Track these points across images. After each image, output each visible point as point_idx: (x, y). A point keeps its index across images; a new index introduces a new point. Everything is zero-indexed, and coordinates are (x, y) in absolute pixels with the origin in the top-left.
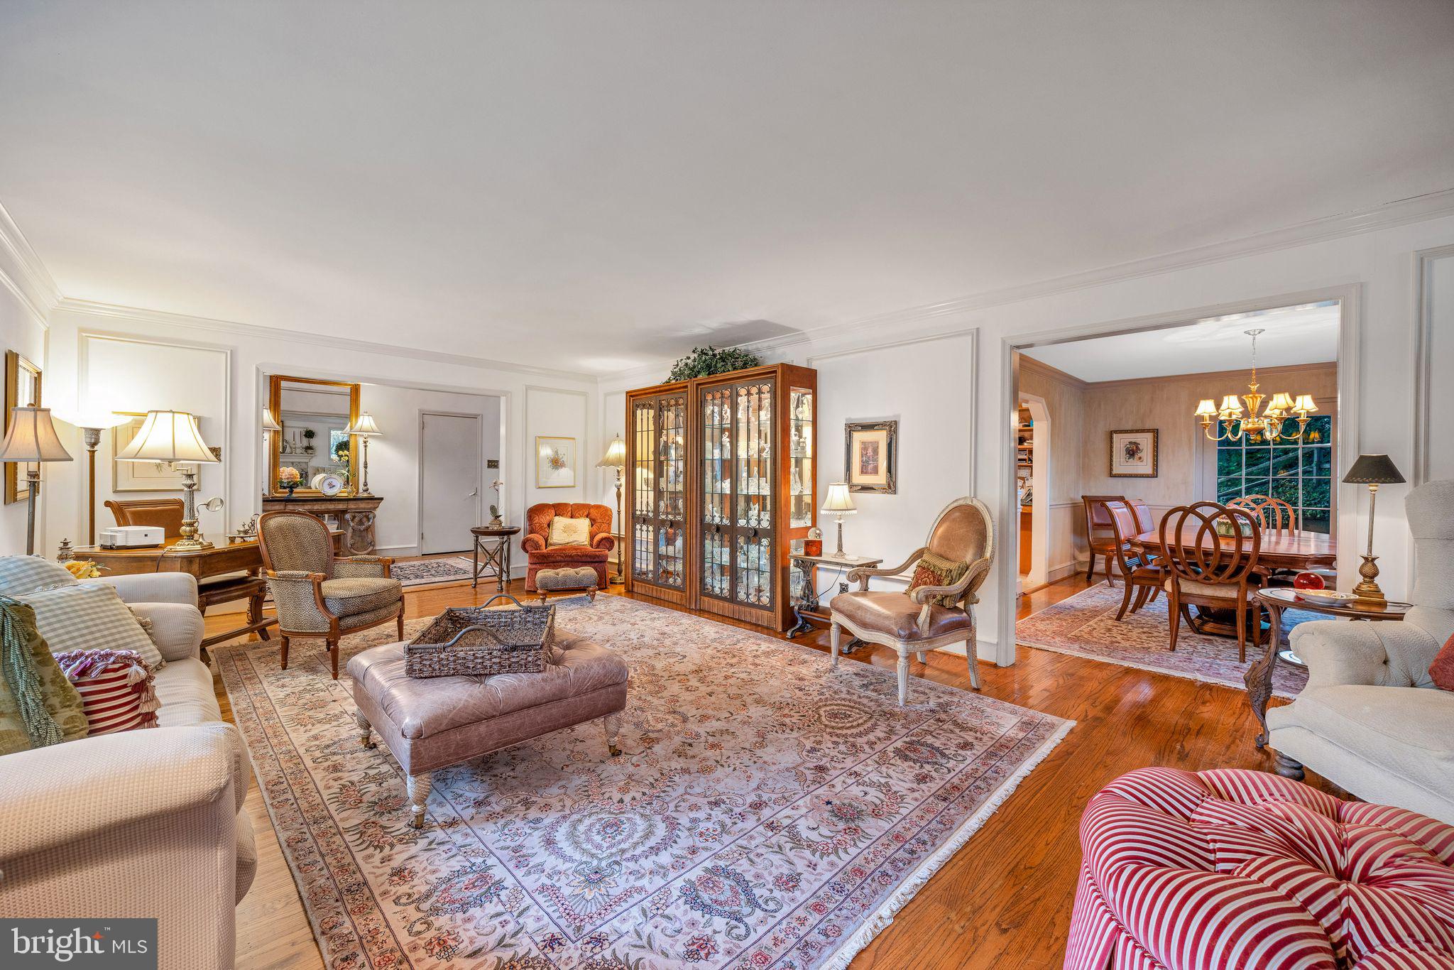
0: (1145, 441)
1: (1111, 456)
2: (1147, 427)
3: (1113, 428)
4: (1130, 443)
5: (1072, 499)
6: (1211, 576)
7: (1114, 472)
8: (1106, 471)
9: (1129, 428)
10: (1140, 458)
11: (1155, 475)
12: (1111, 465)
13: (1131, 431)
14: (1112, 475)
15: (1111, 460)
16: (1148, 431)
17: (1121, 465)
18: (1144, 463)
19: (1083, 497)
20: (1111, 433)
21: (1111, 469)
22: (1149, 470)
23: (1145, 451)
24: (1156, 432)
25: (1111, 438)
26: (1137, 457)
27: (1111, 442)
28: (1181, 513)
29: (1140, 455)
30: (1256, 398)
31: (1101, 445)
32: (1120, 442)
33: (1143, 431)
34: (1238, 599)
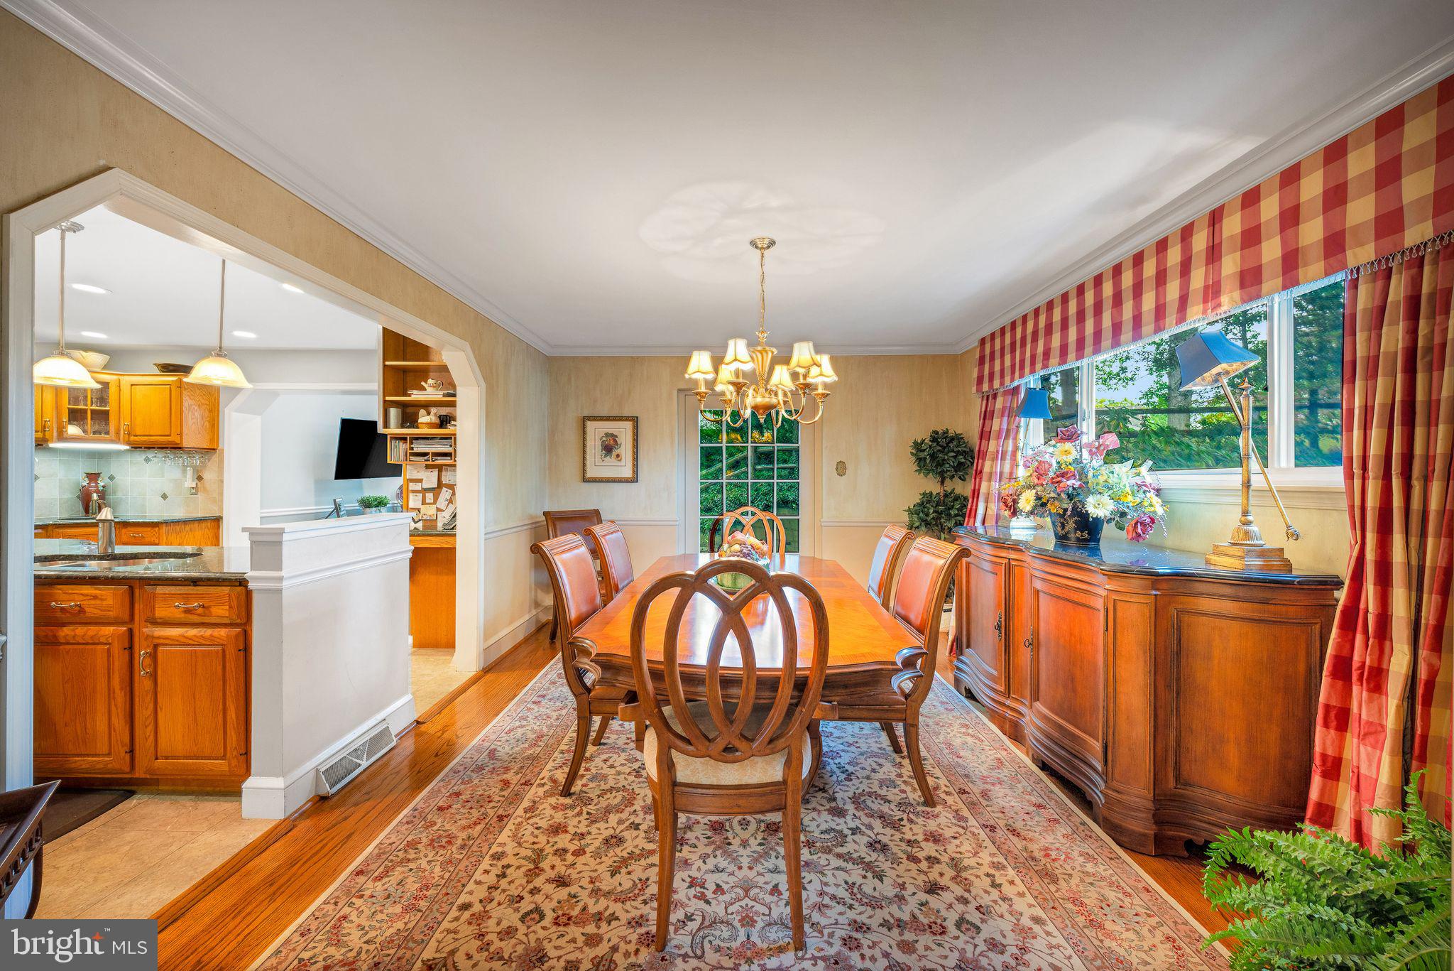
0: (624, 431)
1: (584, 452)
2: (626, 414)
3: (586, 414)
4: (607, 435)
5: (531, 517)
6: (737, 743)
7: (589, 475)
8: (579, 474)
9: (605, 413)
10: (618, 456)
11: (634, 479)
12: (584, 465)
13: (608, 419)
14: (586, 480)
15: (584, 459)
16: (627, 419)
17: (598, 466)
18: (623, 463)
19: (545, 514)
20: (585, 420)
21: (584, 471)
22: (627, 473)
23: (623, 446)
24: (635, 420)
25: (584, 427)
26: (614, 453)
27: (584, 433)
28: (675, 591)
29: (618, 451)
30: (766, 352)
31: (572, 436)
32: (596, 431)
33: (621, 419)
34: (785, 782)
